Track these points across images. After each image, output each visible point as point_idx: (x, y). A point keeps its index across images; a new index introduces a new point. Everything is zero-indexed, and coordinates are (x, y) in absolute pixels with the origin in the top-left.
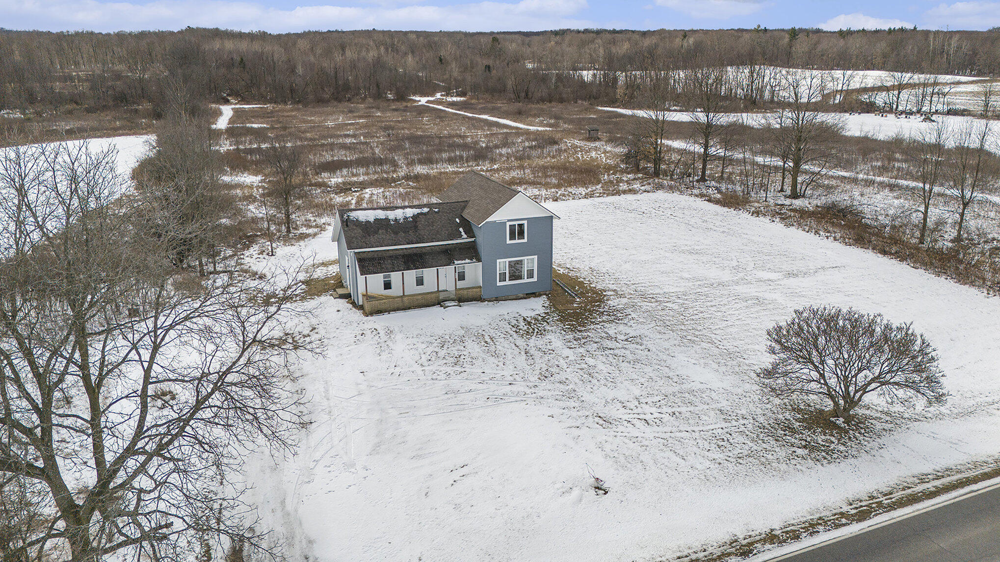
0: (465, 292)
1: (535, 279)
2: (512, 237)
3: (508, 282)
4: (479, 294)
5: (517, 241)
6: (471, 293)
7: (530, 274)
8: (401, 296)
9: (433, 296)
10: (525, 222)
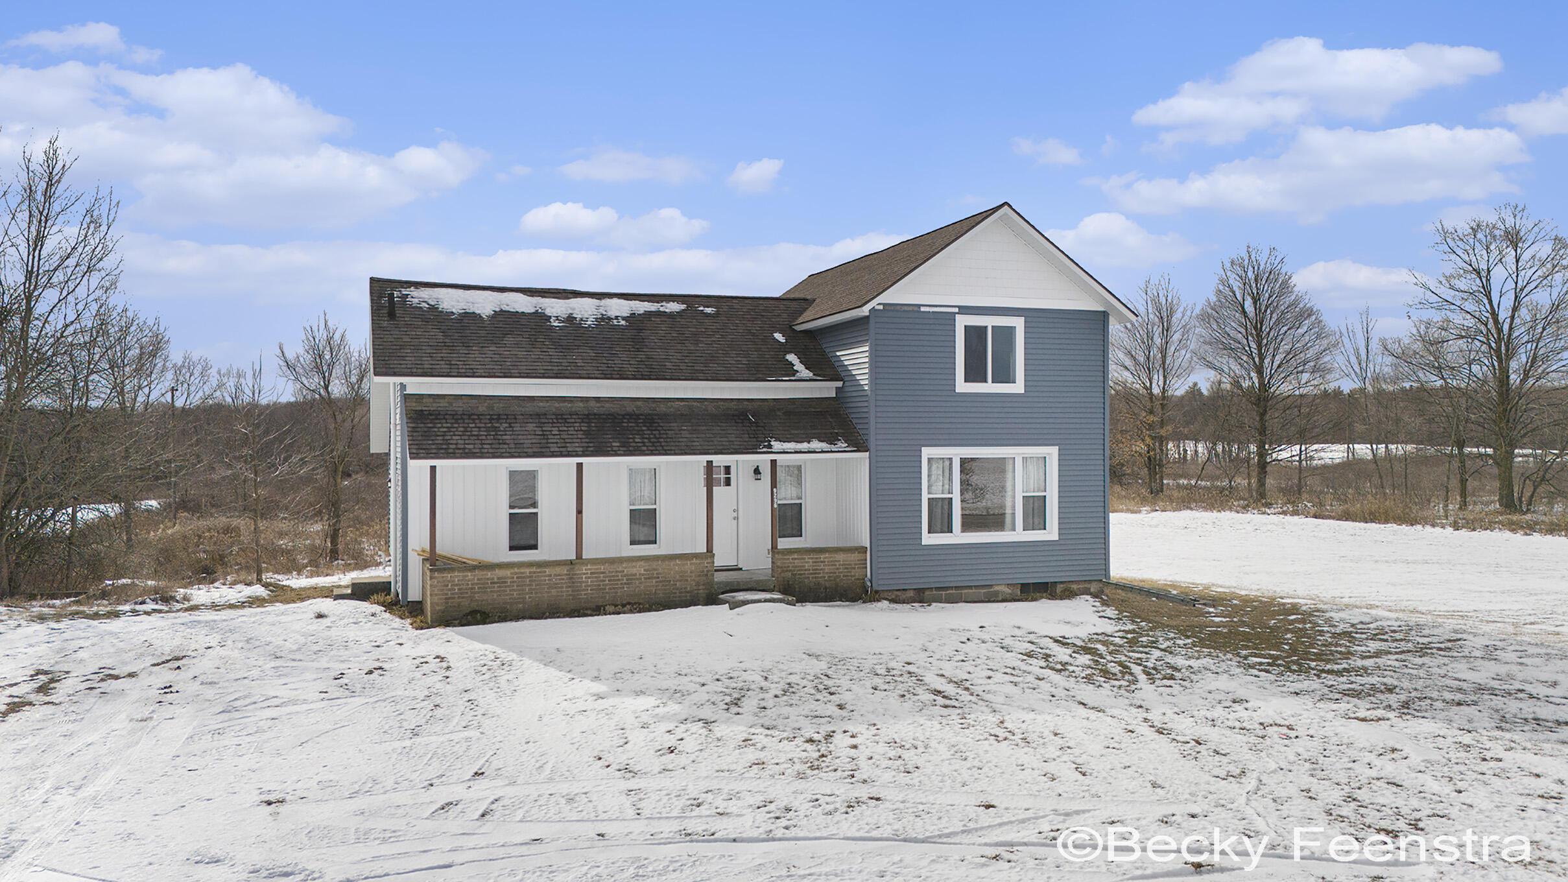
0: (808, 563)
1: (1051, 533)
2: (975, 373)
3: (958, 537)
4: (857, 573)
5: (989, 387)
6: (826, 570)
7: (1035, 512)
8: (571, 562)
9: (689, 566)
10: (1018, 323)
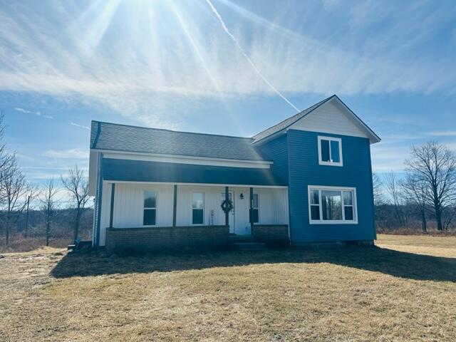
0: (266, 230)
1: (355, 221)
3: (321, 221)
4: (285, 235)
5: (331, 163)
6: (273, 233)
8: (171, 228)
9: (219, 230)
10: (339, 140)
